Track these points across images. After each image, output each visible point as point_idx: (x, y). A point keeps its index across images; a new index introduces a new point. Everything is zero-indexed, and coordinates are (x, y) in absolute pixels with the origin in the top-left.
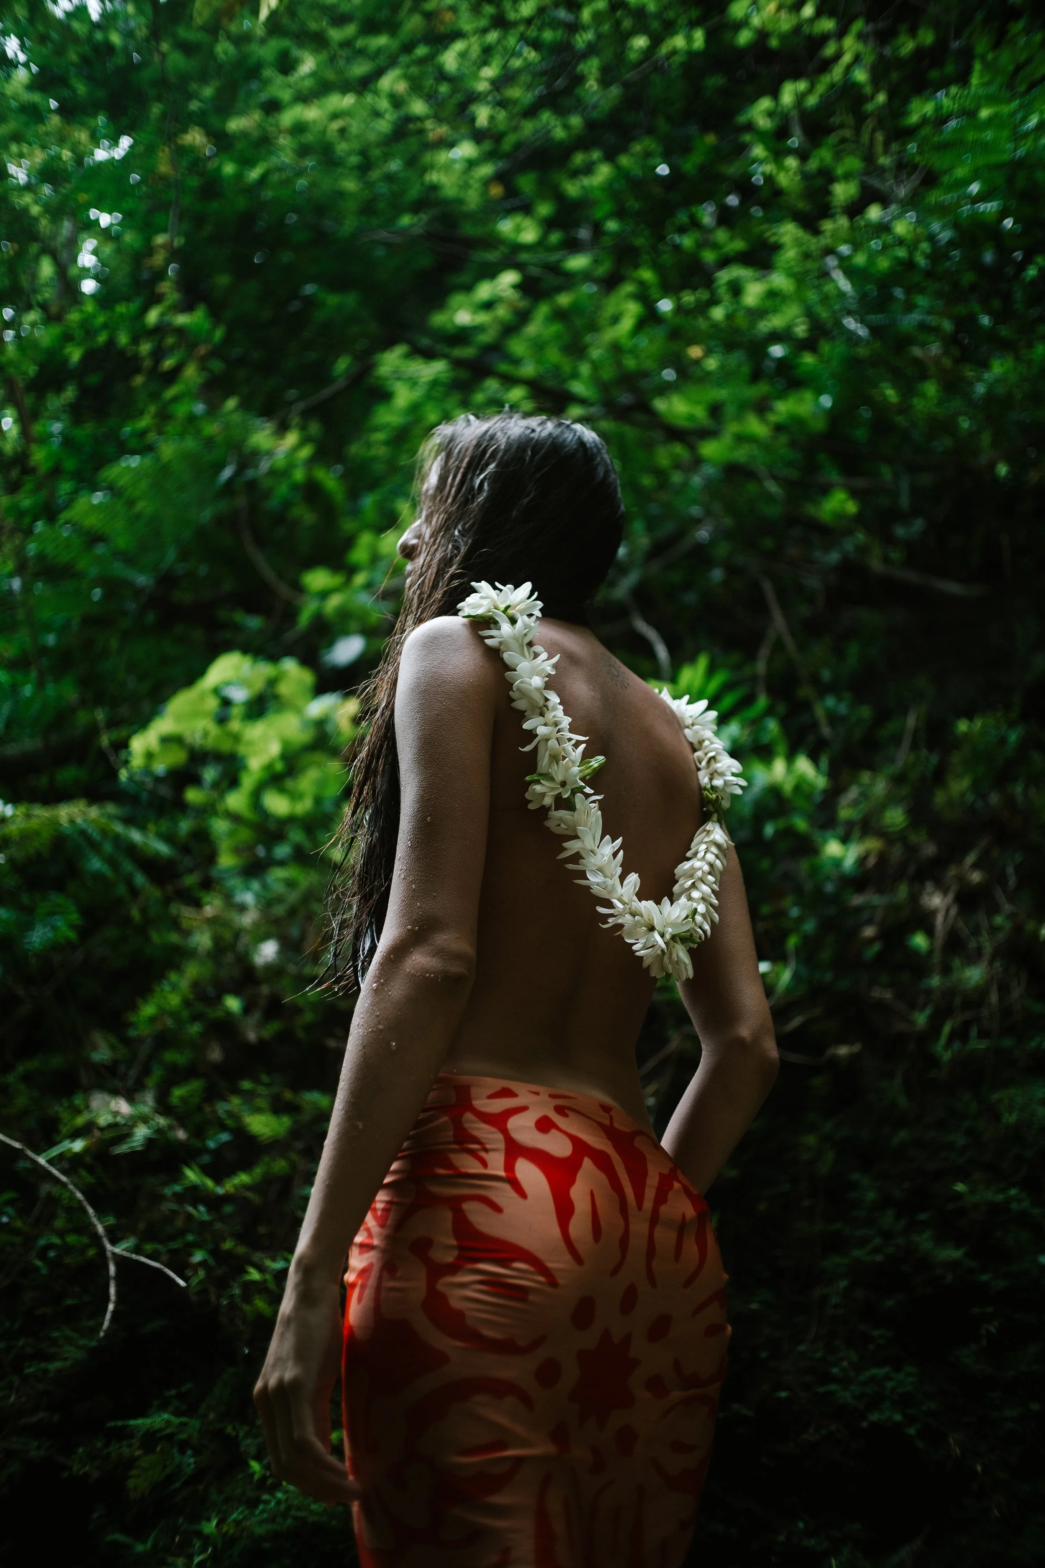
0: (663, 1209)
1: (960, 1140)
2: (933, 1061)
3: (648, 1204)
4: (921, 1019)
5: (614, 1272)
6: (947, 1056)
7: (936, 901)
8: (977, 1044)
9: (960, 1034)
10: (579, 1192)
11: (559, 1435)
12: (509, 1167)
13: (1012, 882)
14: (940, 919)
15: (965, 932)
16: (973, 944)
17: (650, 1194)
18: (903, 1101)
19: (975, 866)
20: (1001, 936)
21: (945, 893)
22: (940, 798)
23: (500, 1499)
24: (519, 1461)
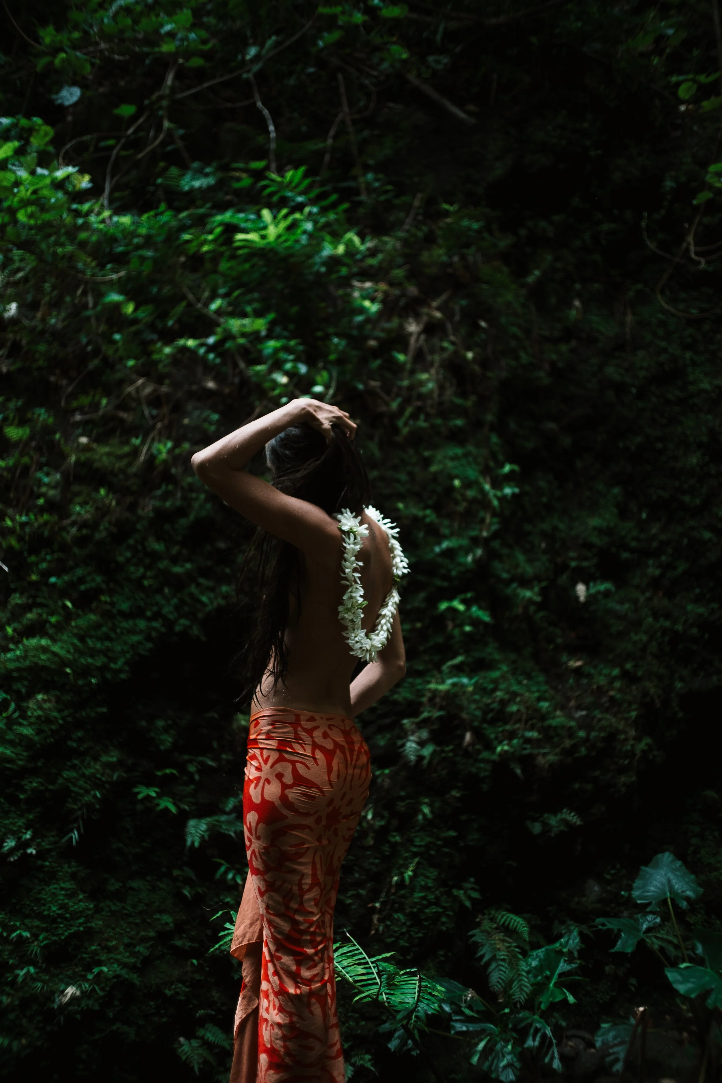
0: (358, 763)
1: (403, 477)
2: (396, 431)
3: (354, 762)
4: (394, 405)
5: (341, 789)
6: (405, 431)
7: (413, 328)
8: (422, 423)
9: (414, 416)
10: (335, 764)
11: (319, 839)
12: (313, 753)
13: (457, 318)
14: (413, 340)
15: (426, 349)
16: (429, 358)
17: (355, 757)
18: (377, 453)
19: (439, 309)
20: (445, 355)
21: (418, 323)
22: (425, 257)
23: (302, 860)
24: (308, 848)
